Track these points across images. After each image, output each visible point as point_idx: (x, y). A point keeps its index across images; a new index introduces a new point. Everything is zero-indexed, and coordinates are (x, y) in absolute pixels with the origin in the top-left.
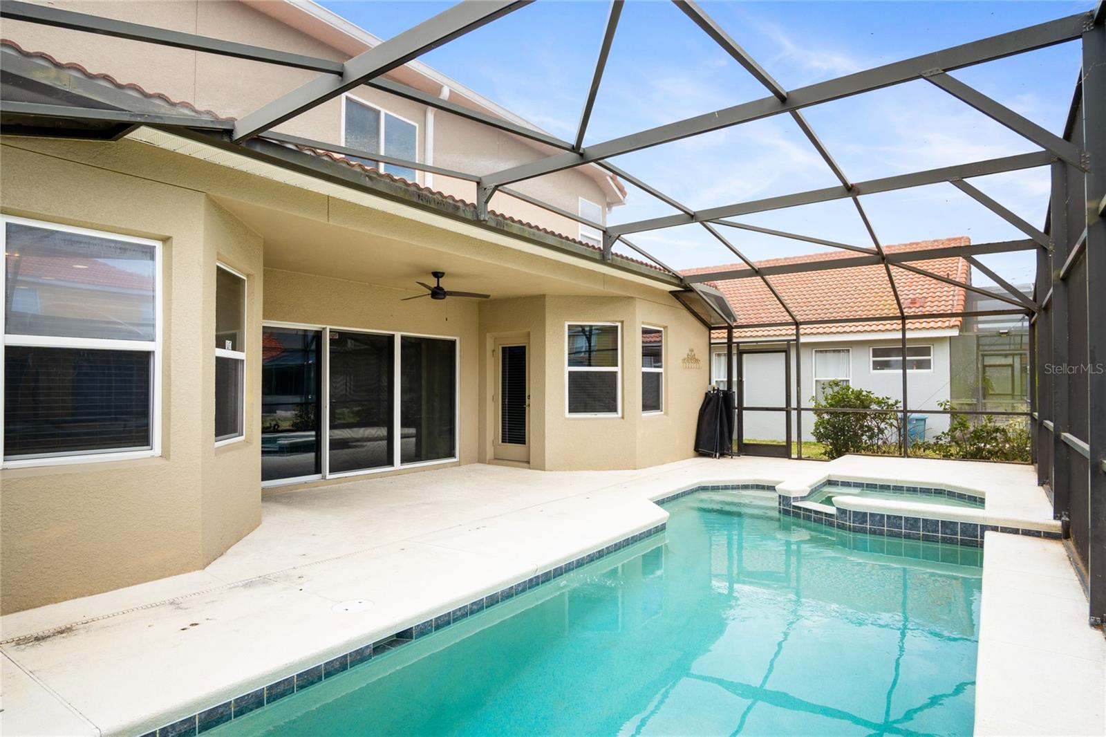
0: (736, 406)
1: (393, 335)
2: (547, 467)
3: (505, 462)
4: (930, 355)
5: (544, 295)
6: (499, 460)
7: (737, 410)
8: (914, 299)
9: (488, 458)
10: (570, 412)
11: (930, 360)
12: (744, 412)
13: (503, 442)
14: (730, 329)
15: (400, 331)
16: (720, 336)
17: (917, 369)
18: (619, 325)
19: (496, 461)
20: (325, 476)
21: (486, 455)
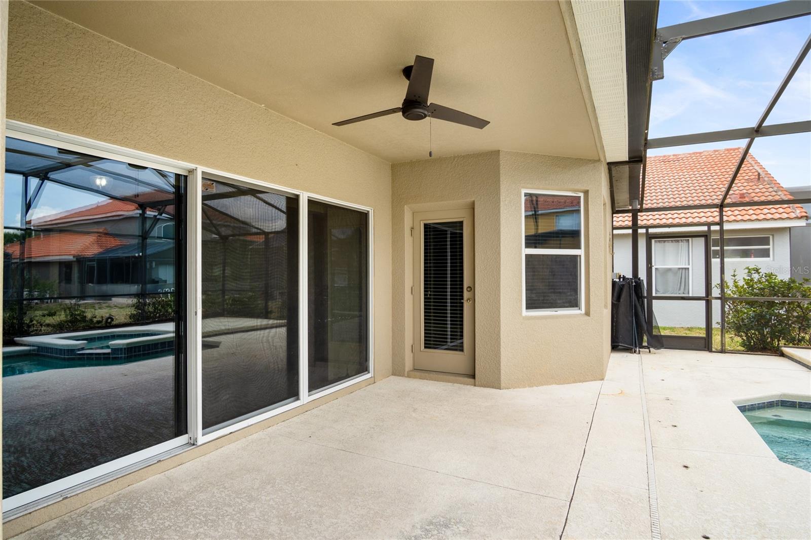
0: (645, 295)
1: (297, 196)
2: (503, 385)
3: (432, 375)
4: (769, 244)
5: (498, 152)
6: (421, 371)
7: (646, 300)
8: (743, 194)
9: (407, 369)
10: (527, 308)
11: (769, 249)
12: (654, 301)
13: (425, 347)
14: (635, 214)
15: (307, 191)
16: (625, 219)
17: (754, 257)
18: (582, 195)
19: (418, 374)
20: (196, 440)
21: (404, 366)
